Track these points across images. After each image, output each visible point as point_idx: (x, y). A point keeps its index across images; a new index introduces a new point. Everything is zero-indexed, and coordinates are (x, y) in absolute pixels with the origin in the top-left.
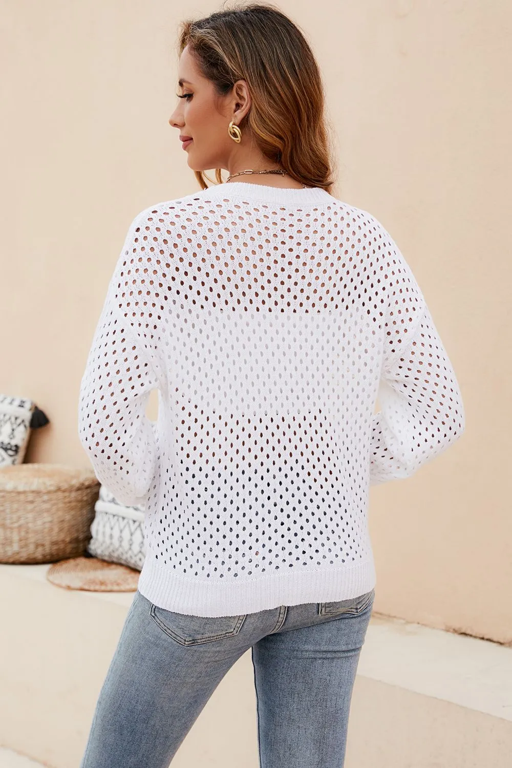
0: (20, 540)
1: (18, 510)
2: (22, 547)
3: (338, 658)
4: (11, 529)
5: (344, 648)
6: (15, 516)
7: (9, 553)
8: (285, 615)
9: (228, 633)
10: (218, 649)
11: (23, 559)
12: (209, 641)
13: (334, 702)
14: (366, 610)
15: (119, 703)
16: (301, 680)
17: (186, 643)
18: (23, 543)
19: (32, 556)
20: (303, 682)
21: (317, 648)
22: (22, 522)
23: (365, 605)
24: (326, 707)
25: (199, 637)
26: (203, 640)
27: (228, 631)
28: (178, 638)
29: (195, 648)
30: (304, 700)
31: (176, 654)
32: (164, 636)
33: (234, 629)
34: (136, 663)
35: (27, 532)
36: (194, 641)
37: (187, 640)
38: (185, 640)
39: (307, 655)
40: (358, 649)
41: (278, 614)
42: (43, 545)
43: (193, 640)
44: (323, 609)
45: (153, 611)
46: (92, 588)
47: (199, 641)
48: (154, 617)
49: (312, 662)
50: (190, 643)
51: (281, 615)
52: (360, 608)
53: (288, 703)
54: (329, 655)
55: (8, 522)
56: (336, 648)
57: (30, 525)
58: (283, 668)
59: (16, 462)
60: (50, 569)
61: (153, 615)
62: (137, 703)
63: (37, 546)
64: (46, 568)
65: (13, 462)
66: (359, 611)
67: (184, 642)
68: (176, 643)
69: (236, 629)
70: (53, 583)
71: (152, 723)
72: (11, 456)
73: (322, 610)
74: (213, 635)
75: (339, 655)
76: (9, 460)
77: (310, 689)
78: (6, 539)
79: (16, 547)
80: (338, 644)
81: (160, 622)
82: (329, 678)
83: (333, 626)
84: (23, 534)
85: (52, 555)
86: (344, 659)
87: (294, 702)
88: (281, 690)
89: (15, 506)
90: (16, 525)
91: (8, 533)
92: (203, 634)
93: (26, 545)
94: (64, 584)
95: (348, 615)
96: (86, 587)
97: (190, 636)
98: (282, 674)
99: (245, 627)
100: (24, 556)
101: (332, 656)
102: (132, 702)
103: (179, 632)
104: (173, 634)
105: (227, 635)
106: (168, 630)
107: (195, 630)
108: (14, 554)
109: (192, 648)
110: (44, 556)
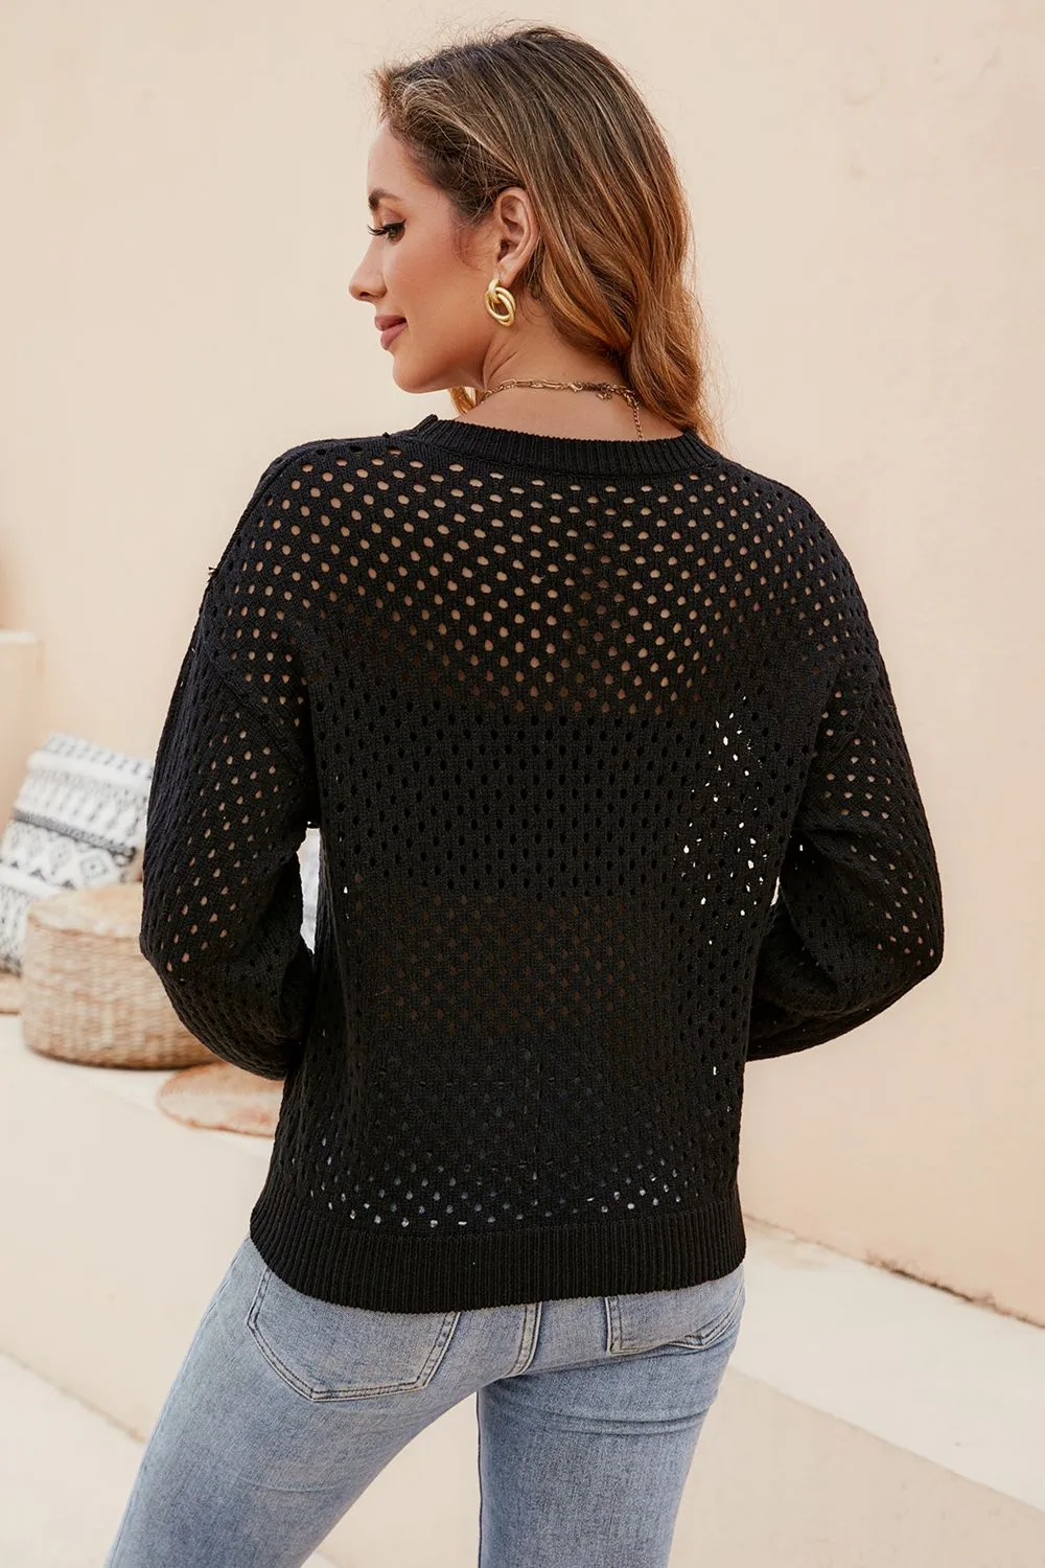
0: (117, 1025)
1: (114, 972)
2: (118, 1038)
3: (649, 1436)
4: (101, 1004)
5: (663, 1415)
6: (109, 982)
7: (95, 1047)
8: (533, 1352)
9: (404, 1384)
10: (382, 1411)
11: (120, 1060)
12: (364, 1395)
13: (633, 1527)
14: (723, 1338)
15: (180, 1483)
16: (566, 1477)
17: (314, 1395)
18: (121, 1031)
19: (139, 1056)
20: (569, 1481)
21: (601, 1414)
22: (122, 992)
23: (719, 1329)
24: (616, 1535)
25: (342, 1386)
26: (350, 1393)
27: (402, 1382)
28: (298, 1384)
29: (330, 1407)
30: (569, 1517)
31: (292, 1414)
32: (270, 1374)
33: (419, 1378)
34: (214, 1417)
35: (131, 1012)
36: (331, 1394)
37: (315, 1390)
38: (312, 1390)
39: (579, 1427)
40: (693, 1417)
41: (517, 1350)
42: (160, 1037)
43: (328, 1391)
44: (617, 1343)
45: (253, 1318)
46: (243, 1127)
47: (341, 1394)
48: (253, 1332)
49: (591, 1441)
50: (322, 1395)
51: (523, 1352)
52: (707, 1336)
53: (536, 1521)
54: (628, 1430)
55: (95, 992)
56: (644, 1416)
57: (139, 1000)
58: (530, 1447)
59: (128, 878)
60: (169, 1083)
61: (253, 1326)
62: (214, 1491)
63: (148, 1038)
64: (163, 1078)
65: (122, 879)
66: (704, 1341)
67: (309, 1392)
68: (291, 1391)
69: (423, 1378)
70: (166, 1113)
71: (246, 1531)
72: (120, 866)
73: (613, 1344)
74: (371, 1385)
75: (650, 1429)
76: (114, 873)
77: (584, 1496)
78: (90, 1021)
79: (107, 1038)
80: (650, 1406)
81: (264, 1345)
82: (626, 1475)
83: (642, 1369)
84: (122, 1014)
85: (176, 1055)
86: (662, 1437)
87: (548, 1520)
88: (523, 1492)
89: (111, 963)
90: (110, 997)
91: (95, 1009)
92: (350, 1383)
93: (128, 1035)
94: (185, 1116)
95: (678, 1350)
96: (233, 1125)
97: (323, 1383)
98: (528, 1460)
99: (443, 1373)
100: (121, 1056)
101: (633, 1431)
102: (206, 1487)
103: (301, 1373)
104: (287, 1374)
105: (403, 1387)
106: (279, 1365)
107: (334, 1373)
108: (104, 1049)
109: (325, 1406)
110: (161, 1057)
